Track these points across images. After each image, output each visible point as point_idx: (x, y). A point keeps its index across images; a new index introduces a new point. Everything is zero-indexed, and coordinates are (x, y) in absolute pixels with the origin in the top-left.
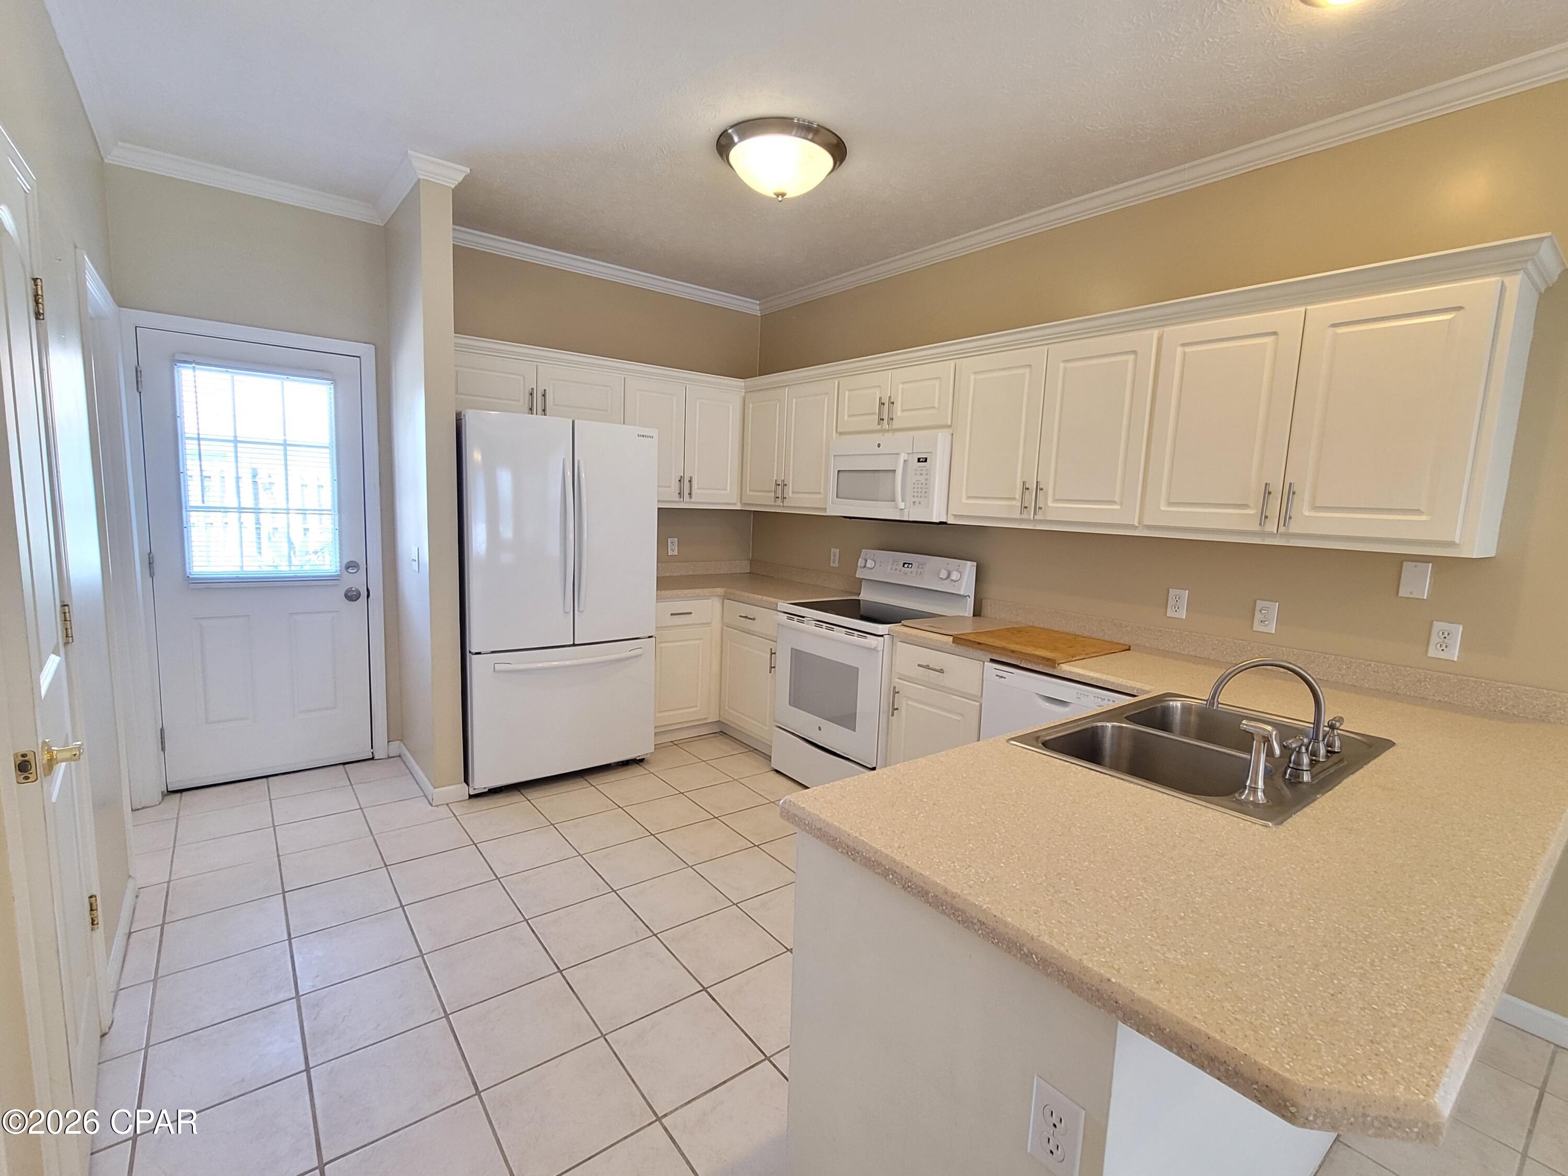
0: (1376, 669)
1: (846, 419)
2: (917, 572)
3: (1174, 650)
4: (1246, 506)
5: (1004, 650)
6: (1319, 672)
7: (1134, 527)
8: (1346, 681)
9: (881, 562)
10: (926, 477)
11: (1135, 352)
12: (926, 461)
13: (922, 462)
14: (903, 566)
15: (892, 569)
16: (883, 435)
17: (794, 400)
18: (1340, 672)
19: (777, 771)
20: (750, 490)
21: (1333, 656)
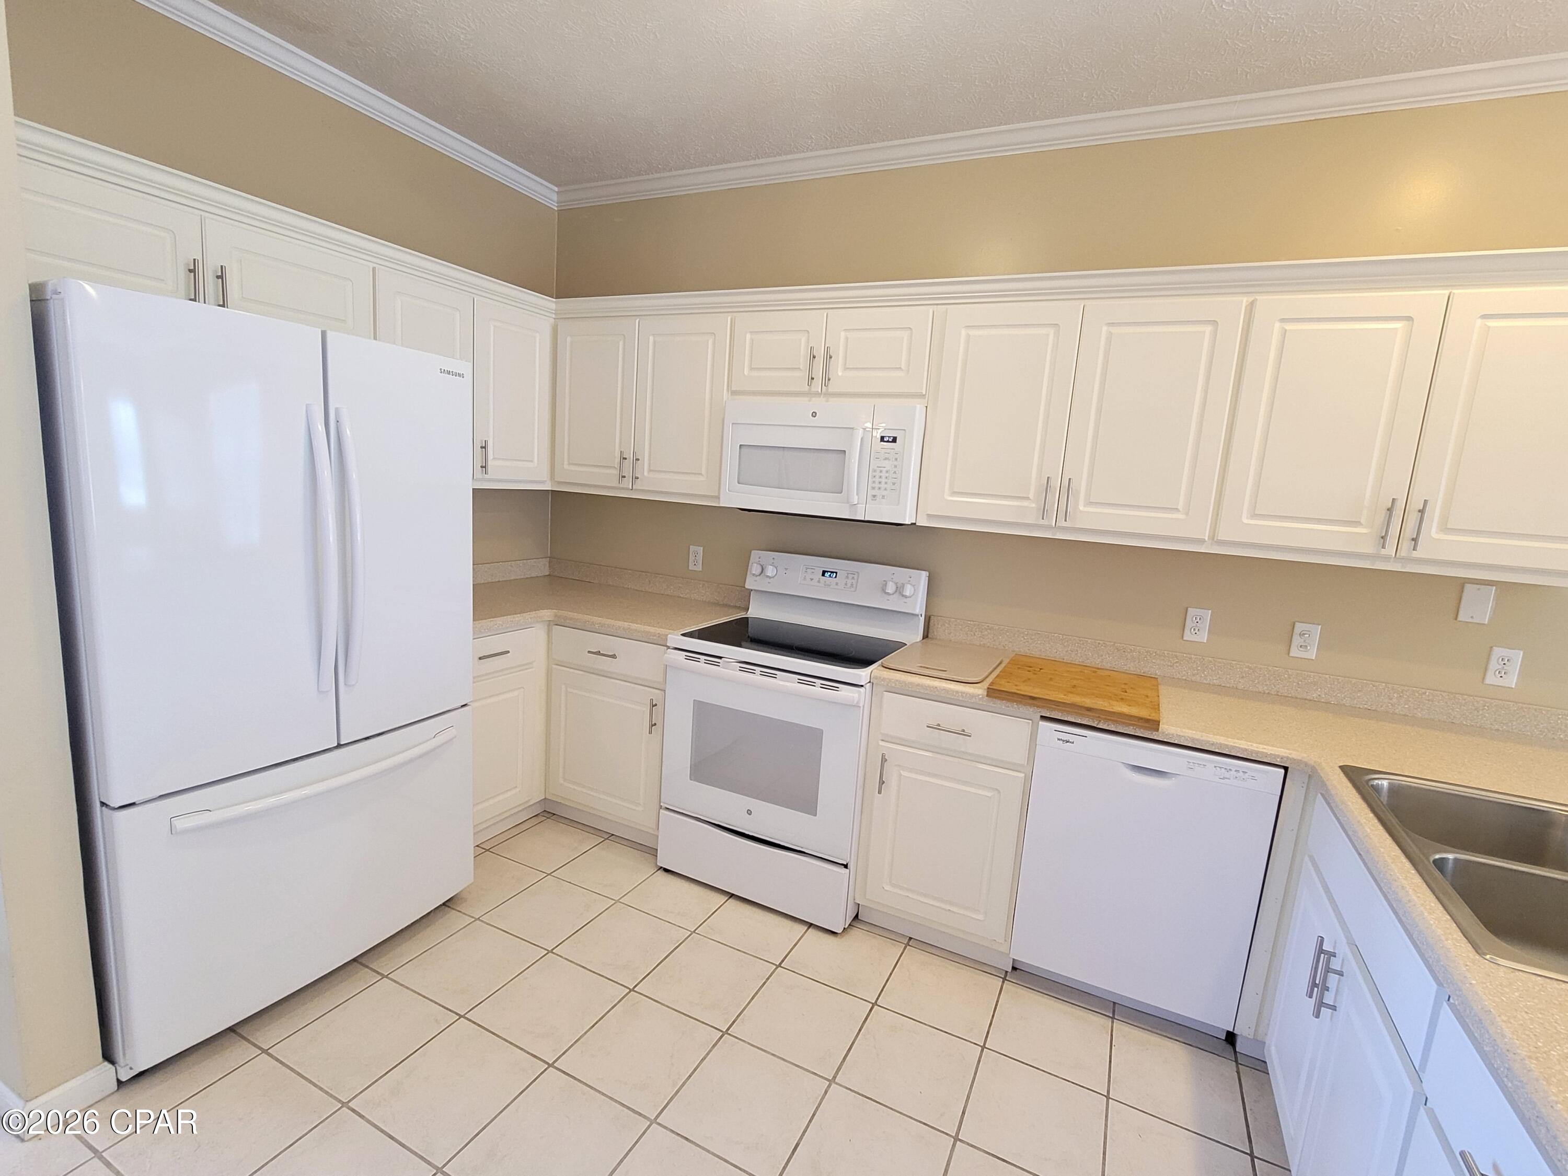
0: (1431, 698)
1: (746, 373)
2: (846, 584)
3: (1193, 678)
4: (1357, 523)
5: (1058, 704)
6: (1367, 702)
7: (1201, 541)
8: (1397, 711)
9: (786, 569)
10: (896, 463)
11: (1214, 323)
12: (894, 440)
13: (888, 441)
14: (823, 575)
15: (805, 578)
16: (827, 401)
17: (651, 338)
18: (1391, 702)
19: (666, 870)
20: (570, 464)
21: (1384, 684)
